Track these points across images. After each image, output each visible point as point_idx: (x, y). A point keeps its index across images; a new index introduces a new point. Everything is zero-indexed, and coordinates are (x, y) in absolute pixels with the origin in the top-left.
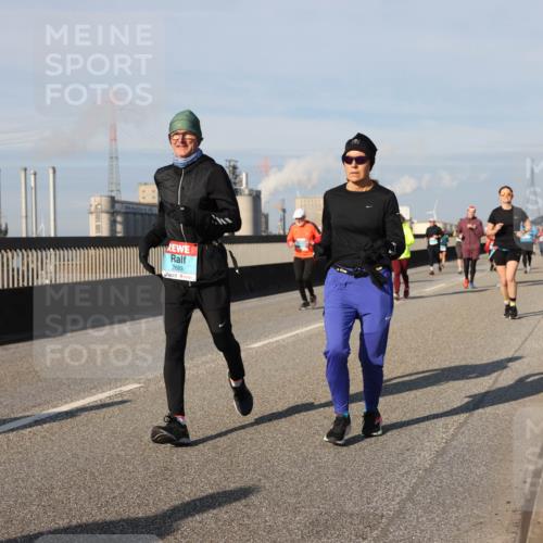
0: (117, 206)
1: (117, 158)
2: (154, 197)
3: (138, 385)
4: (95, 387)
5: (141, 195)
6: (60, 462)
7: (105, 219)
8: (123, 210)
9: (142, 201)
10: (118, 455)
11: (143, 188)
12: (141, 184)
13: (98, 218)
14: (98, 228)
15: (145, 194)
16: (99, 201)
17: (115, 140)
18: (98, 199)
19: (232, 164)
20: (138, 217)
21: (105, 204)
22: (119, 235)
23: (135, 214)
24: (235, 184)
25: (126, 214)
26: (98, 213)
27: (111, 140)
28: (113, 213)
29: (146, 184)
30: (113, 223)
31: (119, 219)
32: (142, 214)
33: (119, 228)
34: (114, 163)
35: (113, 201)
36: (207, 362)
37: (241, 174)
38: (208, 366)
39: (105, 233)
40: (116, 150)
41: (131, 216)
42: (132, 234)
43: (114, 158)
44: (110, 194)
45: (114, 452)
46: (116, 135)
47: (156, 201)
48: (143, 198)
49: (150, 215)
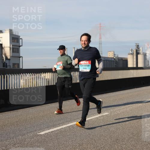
1: (101, 44)
2: (112, 55)
3: (108, 113)
4: (95, 114)
5: (109, 55)
6: (85, 136)
10: (102, 135)
11: (109, 53)
15: (110, 55)
17: (101, 38)
19: (137, 44)
20: (108, 61)
23: (107, 61)
24: (138, 51)
27: (100, 38)
29: (110, 51)
32: (109, 61)
37: (140, 48)
38: (130, 108)
40: (101, 41)
41: (105, 61)
42: (106, 67)
45: (101, 134)
46: (101, 37)
47: (113, 57)
48: (109, 56)
49: (111, 61)
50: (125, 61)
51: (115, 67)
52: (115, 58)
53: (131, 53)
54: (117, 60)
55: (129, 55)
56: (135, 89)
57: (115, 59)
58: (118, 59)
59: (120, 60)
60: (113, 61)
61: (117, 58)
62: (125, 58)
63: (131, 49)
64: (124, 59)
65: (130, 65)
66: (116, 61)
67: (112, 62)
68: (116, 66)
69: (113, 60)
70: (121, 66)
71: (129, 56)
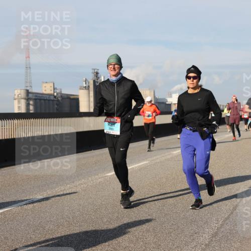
0: (30, 95)
1: (30, 68)
2: (51, 90)
5: (44, 88)
7: (23, 102)
8: (34, 98)
9: (44, 92)
11: (45, 85)
12: (43, 82)
13: (19, 102)
14: (19, 107)
15: (46, 88)
16: (20, 92)
17: (29, 57)
18: (19, 91)
19: (96, 71)
20: (42, 101)
21: (23, 94)
22: (31, 112)
23: (40, 100)
24: (97, 82)
25: (35, 99)
26: (19, 99)
27: (27, 58)
28: (28, 99)
29: (46, 83)
30: (28, 105)
31: (31, 102)
32: (45, 100)
33: (31, 108)
34: (28, 71)
35: (28, 92)
36: (82, 184)
37: (101, 77)
38: (82, 186)
39: (23, 110)
40: (29, 63)
42: (39, 111)
43: (28, 67)
44: (26, 88)
46: (29, 55)
47: (52, 92)
48: (45, 90)
49: (49, 100)
50: (75, 101)
51: (55, 112)
52: (55, 94)
53: (85, 85)
54: (60, 99)
55: (80, 89)
56: (93, 151)
57: (55, 97)
58: (61, 96)
59: (65, 99)
60: (53, 100)
61: (59, 95)
62: (74, 95)
63: (84, 79)
64: (72, 97)
65: (83, 108)
66: (58, 100)
67: (51, 102)
68: (57, 110)
69: (52, 98)
70: (66, 109)
71: (82, 91)
